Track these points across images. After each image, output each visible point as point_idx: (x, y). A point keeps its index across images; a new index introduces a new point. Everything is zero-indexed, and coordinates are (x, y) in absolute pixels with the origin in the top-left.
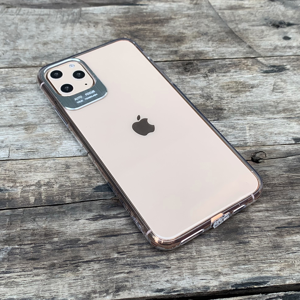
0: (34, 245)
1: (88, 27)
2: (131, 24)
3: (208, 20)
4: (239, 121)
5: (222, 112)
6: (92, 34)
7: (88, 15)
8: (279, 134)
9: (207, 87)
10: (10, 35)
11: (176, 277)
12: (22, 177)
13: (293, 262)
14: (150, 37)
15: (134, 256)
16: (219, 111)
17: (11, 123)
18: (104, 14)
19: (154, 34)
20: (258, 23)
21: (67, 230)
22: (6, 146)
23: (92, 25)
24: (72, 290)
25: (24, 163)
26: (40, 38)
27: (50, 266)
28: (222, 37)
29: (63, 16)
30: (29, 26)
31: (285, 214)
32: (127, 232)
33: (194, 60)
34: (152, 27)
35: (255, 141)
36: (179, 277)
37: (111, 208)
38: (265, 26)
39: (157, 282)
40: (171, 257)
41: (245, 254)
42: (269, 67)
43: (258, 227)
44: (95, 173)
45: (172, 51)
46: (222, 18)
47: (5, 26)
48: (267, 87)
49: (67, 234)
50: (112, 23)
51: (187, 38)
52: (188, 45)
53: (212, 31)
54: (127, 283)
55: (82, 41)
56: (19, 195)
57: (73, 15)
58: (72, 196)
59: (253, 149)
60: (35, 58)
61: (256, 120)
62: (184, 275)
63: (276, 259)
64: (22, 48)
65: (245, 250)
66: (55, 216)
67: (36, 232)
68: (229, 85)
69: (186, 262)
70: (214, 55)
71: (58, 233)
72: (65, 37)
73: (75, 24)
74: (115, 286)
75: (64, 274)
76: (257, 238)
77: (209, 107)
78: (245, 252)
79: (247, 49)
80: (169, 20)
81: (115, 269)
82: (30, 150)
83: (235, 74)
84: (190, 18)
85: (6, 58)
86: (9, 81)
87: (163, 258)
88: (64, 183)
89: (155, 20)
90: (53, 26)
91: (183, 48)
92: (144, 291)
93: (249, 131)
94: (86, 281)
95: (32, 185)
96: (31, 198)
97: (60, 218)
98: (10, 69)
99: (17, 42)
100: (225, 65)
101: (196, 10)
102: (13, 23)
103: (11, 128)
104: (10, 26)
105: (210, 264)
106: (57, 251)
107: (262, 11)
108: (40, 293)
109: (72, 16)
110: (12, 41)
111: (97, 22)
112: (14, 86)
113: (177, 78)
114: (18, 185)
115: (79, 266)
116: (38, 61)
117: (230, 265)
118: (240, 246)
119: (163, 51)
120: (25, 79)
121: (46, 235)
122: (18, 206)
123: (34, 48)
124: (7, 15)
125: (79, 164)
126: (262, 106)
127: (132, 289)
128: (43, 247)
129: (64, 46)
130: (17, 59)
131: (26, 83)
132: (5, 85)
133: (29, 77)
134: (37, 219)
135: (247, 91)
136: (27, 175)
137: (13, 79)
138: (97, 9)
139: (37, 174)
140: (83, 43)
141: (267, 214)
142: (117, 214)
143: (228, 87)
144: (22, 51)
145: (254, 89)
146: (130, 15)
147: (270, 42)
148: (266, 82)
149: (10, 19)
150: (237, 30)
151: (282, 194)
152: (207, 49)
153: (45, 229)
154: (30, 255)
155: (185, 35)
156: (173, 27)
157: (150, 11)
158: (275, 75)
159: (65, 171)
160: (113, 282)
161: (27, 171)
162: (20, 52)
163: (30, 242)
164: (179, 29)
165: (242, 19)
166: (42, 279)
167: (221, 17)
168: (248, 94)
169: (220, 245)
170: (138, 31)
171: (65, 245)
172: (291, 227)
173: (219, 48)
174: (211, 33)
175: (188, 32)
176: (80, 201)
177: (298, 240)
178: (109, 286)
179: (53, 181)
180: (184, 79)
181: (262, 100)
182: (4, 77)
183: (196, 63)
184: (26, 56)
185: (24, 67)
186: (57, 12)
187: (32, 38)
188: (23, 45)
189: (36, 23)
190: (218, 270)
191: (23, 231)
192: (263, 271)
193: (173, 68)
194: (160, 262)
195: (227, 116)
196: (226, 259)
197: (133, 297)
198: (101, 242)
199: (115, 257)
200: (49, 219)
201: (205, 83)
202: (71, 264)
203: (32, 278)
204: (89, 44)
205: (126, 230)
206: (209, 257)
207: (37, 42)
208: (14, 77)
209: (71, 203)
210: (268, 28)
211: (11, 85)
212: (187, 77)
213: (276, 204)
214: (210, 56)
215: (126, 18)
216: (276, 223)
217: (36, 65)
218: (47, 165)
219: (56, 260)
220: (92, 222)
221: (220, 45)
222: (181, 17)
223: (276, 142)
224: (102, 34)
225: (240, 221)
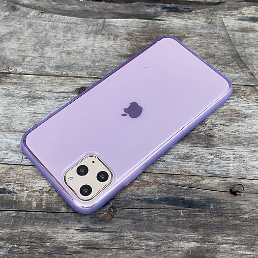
0: (29, 247)
1: (108, 40)
2: (147, 40)
4: (226, 151)
5: (212, 139)
6: (110, 47)
7: (110, 27)
12: (29, 182)
16: (210, 138)
18: (124, 27)
21: (58, 237)
23: (112, 37)
25: (33, 169)
26: (65, 47)
29: (89, 26)
30: (57, 34)
31: (248, 249)
32: (108, 247)
35: (237, 172)
37: (98, 222)
46: (232, 40)
47: (37, 32)
49: (58, 241)
50: (130, 37)
53: (219, 54)
55: (101, 54)
56: (25, 198)
57: (98, 26)
58: (67, 205)
59: (233, 181)
60: (57, 67)
61: (242, 152)
64: (48, 56)
66: (50, 222)
67: (33, 235)
71: (50, 239)
72: (87, 48)
73: (98, 35)
77: (202, 133)
79: (249, 75)
83: (232, 101)
84: (201, 37)
85: (34, 64)
86: (33, 87)
90: (78, 35)
93: (233, 162)
95: (36, 191)
96: (33, 203)
97: (54, 225)
98: (35, 76)
99: (45, 49)
101: (209, 29)
104: (41, 32)
106: (47, 255)
109: (96, 26)
110: (41, 48)
111: (117, 35)
112: (36, 93)
114: (25, 189)
116: (60, 70)
120: (46, 87)
121: (41, 239)
122: (22, 209)
123: (59, 57)
124: (41, 20)
128: (37, 249)
129: (84, 57)
130: (43, 66)
131: (46, 91)
132: (29, 91)
133: (50, 86)
134: (36, 223)
135: (240, 120)
136: (34, 181)
138: (119, 21)
139: (42, 181)
140: (101, 56)
141: (232, 247)
142: (102, 229)
143: (223, 114)
144: (48, 59)
146: (148, 30)
150: (243, 54)
151: (250, 230)
153: (41, 233)
154: (25, 256)
157: (166, 28)
161: (34, 177)
162: (46, 60)
163: (27, 244)
165: (251, 43)
168: (240, 123)
171: (54, 251)
184: (50, 64)
185: (48, 75)
186: (84, 21)
187: (58, 46)
188: (49, 53)
189: (64, 31)
191: (22, 233)
195: (216, 144)
198: (84, 253)
200: (45, 225)
205: (107, 245)
207: (62, 51)
208: (38, 85)
209: (65, 212)
211: (34, 92)
213: (243, 238)
215: (143, 32)
217: (57, 75)
220: (80, 233)
221: (224, 70)
223: (255, 177)
224: (119, 48)
225: (207, 251)
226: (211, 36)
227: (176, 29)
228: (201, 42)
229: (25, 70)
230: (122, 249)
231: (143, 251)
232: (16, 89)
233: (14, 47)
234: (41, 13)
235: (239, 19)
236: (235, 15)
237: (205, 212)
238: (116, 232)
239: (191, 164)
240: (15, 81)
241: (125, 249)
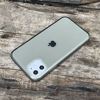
226: (97, 22)
227: (82, 19)
228: (93, 25)
229: (22, 32)
233: (18, 23)
237: (95, 93)
239: (89, 74)
240: (18, 36)
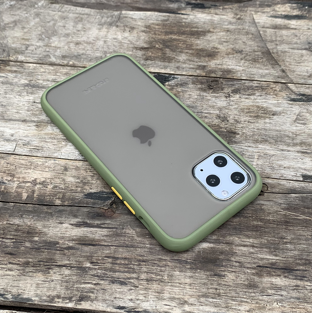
0: (15, 240)
1: (124, 32)
2: (167, 33)
3: (247, 37)
4: (249, 148)
5: (234, 136)
6: (125, 39)
7: (127, 19)
8: (289, 168)
9: (226, 108)
10: (47, 31)
11: (141, 297)
12: (21, 172)
13: (265, 305)
14: (181, 49)
15: (106, 269)
16: (232, 135)
17: (25, 118)
18: (143, 19)
19: (187, 46)
20: (300, 46)
21: (49, 232)
22: (15, 140)
23: (128, 29)
24: (39, 290)
25: (27, 159)
26: (74, 37)
27: (24, 264)
28: (256, 57)
29: (102, 17)
30: (67, 24)
31: (271, 253)
32: (106, 244)
33: (220, 78)
34: (187, 38)
35: (261, 171)
36: (144, 298)
37: (97, 217)
38: (306, 51)
39: (121, 298)
40: (142, 276)
41: (217, 287)
42: (298, 95)
43: (239, 262)
44: (91, 179)
45: (200, 66)
46: (263, 37)
47: (44, 21)
48: (290, 116)
49: (48, 236)
50: (148, 30)
51: (219, 54)
52: (218, 62)
53: (248, 49)
54: (91, 294)
55: (114, 45)
56: (14, 189)
57: (113, 18)
58: (63, 199)
60: (64, 57)
61: (267, 150)
62: (149, 297)
63: (248, 299)
64: (54, 46)
65: (218, 283)
66: (41, 215)
67: (20, 228)
68: (249, 109)
69: (155, 284)
70: (243, 75)
71: (40, 233)
72: (98, 39)
73: (112, 27)
74: (79, 295)
75: (35, 274)
76: (234, 273)
77: (223, 129)
78: (217, 285)
79: (280, 72)
80: (207, 33)
81: (84, 279)
82: (35, 148)
83: (259, 98)
84: (228, 33)
85: (37, 53)
86: (34, 76)
87: (133, 276)
88: (59, 185)
89: (192, 31)
90: (90, 26)
91: (213, 64)
92: (106, 305)
93: (257, 160)
94: (53, 285)
95: (28, 182)
96: (24, 194)
97: (46, 219)
98: (38, 65)
99: (52, 39)
100: (251, 87)
101: (237, 25)
102: (53, 20)
103: (23, 124)
105: (178, 291)
106: (34, 250)
107: (307, 34)
108: (9, 287)
109: (110, 18)
110: (48, 37)
111: (134, 27)
112: (37, 82)
113: (198, 94)
114: (16, 179)
115: (51, 269)
116: (66, 60)
117: (199, 296)
118: (214, 279)
119: (191, 65)
120: (49, 76)
121: (28, 233)
122: (10, 200)
123: (66, 47)
124: (50, 10)
125: (77, 168)
126: (279, 135)
127: (95, 301)
128: (23, 243)
129: (95, 48)
130: (47, 55)
131: (49, 81)
132: (29, 80)
133: (54, 75)
134: (24, 216)
135: (267, 117)
136: (26, 171)
137: (39, 75)
138: (137, 14)
139: (36, 172)
140: (114, 48)
141: (252, 250)
142: (101, 224)
143: (248, 110)
144: (54, 48)
145: (275, 117)
146: (168, 23)
147: (307, 68)
148: (290, 111)
149: (51, 15)
150: (275, 51)
151: (274, 232)
152: (238, 68)
153: (29, 226)
154: (9, 250)
155: (219, 50)
156: (209, 41)
157: (189, 22)
158: (303, 104)
159: (63, 173)
160: (78, 291)
161: (27, 167)
162: (52, 49)
163: (12, 237)
164: (214, 43)
165: (284, 40)
166: (14, 274)
167: (262, 35)
168: (267, 120)
169: (194, 273)
170: (171, 41)
171: (43, 246)
172: (273, 268)
173: (250, 69)
174: (246, 51)
175: (222, 48)
176: (68, 205)
177: (276, 283)
178: (74, 293)
179: (48, 181)
180: (205, 96)
181: (281, 129)
182: (30, 72)
183: (222, 81)
184: (56, 54)
185: (52, 64)
186: (98, 13)
187: (66, 36)
188: (56, 43)
189: (75, 22)
190: (185, 299)
191: (8, 225)
192: (230, 308)
193: (197, 83)
194: (130, 279)
195: (238, 141)
196: (196, 289)
197: (93, 309)
198: (77, 249)
199: (87, 266)
200: (35, 218)
201: (225, 104)
202: (44, 265)
203: (5, 272)
204: (120, 49)
205: (105, 241)
206: (179, 283)
207: (70, 41)
208: (40, 74)
209: (59, 206)
210: (309, 53)
211: (35, 81)
212: (209, 95)
213: (264, 241)
214: (238, 75)
215: (163, 26)
216: (258, 261)
217: (63, 64)
218: (47, 164)
219: (31, 258)
220: (74, 228)
221: (252, 66)
222: (220, 32)
223: (282, 176)
224: (135, 40)
225: (222, 253)
226: (239, 32)
227: (200, 24)
228: (228, 38)
229: (28, 59)
230: (122, 246)
231: (146, 250)
232: (16, 77)
233: (18, 36)
234: (51, 3)
235: (271, 16)
236: (267, 12)
238: (116, 228)
240: (14, 69)
241: (126, 247)
